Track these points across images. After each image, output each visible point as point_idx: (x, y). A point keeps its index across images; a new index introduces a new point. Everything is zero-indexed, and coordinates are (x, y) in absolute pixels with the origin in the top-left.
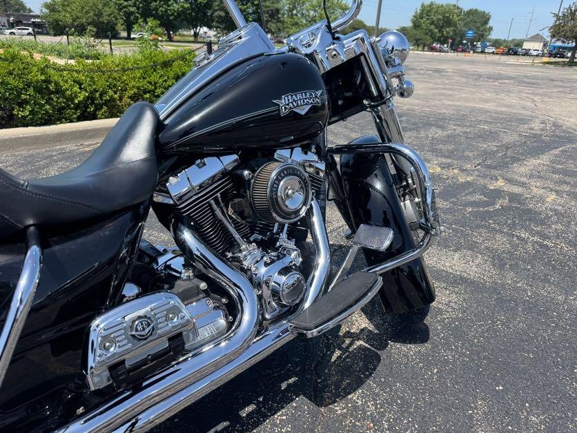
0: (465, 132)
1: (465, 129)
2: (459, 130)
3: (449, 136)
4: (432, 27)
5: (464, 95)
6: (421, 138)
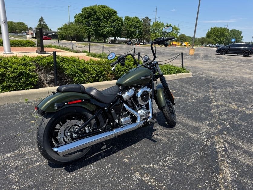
0: (242, 90)
1: (242, 88)
2: (240, 88)
3: (236, 91)
4: (216, 37)
5: (236, 71)
6: (225, 92)
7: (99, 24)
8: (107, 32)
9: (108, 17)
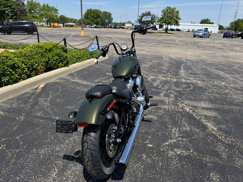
4: (93, 18)
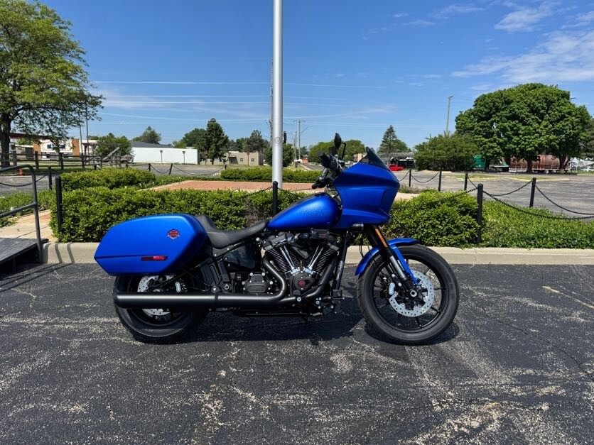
7: (515, 128)
8: (536, 145)
9: (542, 111)
